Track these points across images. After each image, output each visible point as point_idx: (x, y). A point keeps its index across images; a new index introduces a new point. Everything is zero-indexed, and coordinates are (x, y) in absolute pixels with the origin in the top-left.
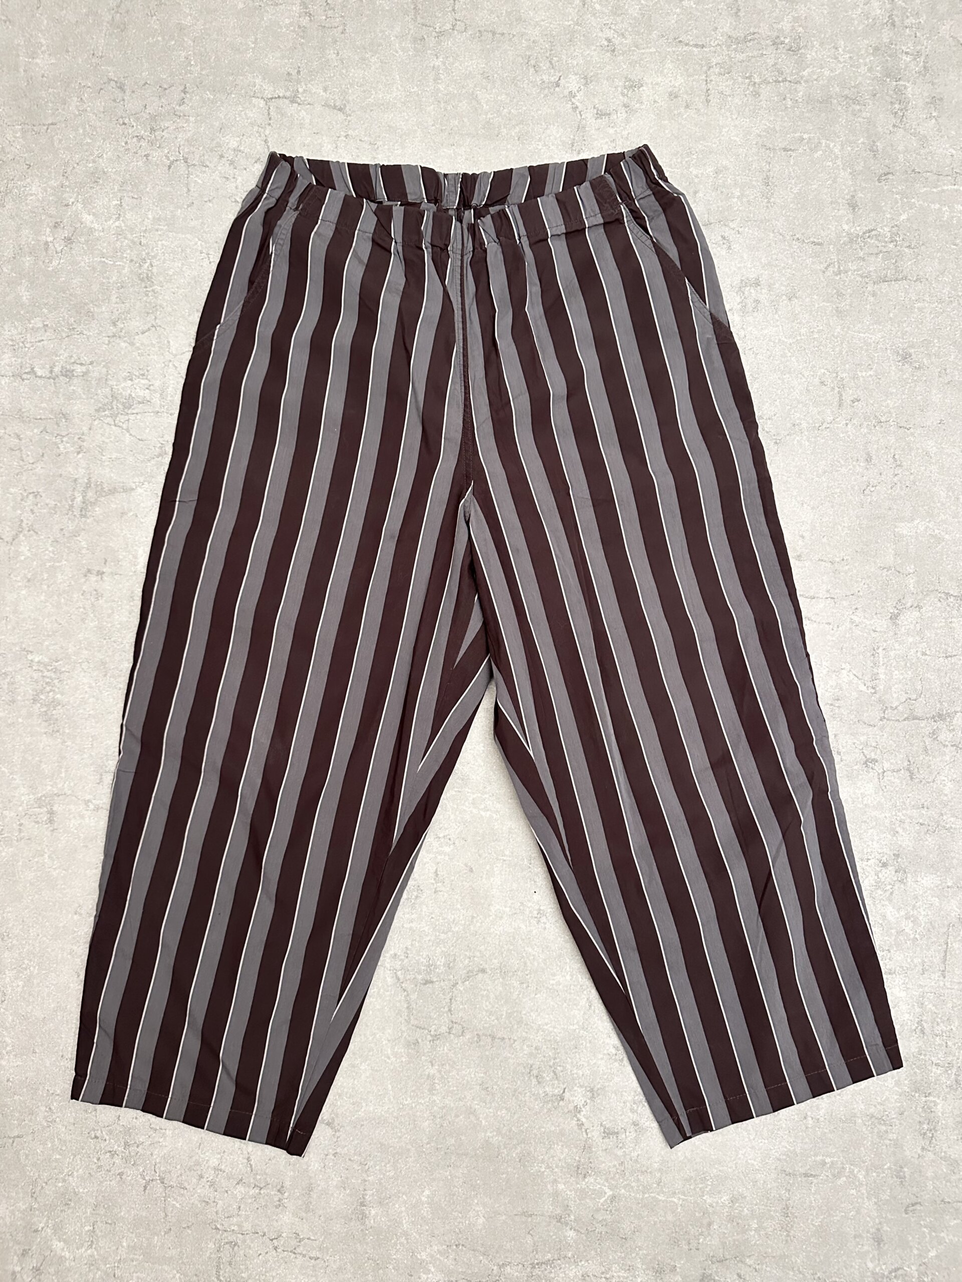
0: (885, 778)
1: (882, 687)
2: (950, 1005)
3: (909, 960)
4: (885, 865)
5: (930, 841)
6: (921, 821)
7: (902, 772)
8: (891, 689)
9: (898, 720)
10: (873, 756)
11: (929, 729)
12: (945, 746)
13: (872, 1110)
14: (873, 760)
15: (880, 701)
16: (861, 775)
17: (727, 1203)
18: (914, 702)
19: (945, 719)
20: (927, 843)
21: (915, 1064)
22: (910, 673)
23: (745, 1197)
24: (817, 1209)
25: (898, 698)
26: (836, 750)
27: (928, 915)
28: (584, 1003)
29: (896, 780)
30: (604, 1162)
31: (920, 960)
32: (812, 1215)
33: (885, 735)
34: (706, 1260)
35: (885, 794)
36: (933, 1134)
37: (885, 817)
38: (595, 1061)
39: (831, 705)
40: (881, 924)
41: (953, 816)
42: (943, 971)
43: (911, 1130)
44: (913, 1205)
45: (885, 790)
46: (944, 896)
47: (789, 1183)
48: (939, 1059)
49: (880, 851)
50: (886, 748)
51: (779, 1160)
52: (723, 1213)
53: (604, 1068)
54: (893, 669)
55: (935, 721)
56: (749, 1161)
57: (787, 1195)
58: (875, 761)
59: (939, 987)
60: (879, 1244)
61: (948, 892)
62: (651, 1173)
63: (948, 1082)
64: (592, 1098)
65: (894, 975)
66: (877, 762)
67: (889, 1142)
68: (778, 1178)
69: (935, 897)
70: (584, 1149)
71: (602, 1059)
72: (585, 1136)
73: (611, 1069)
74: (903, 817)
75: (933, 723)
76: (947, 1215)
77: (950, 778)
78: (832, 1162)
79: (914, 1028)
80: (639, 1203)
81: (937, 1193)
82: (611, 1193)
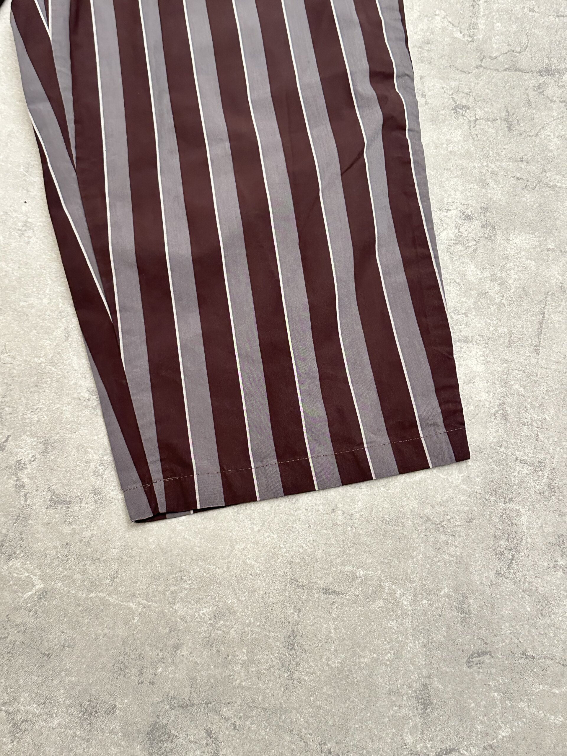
0: (478, 126)
1: (481, 37)
2: (544, 387)
3: (492, 329)
4: (469, 218)
5: (528, 198)
6: (518, 175)
7: (499, 121)
8: (491, 40)
9: (498, 70)
10: (464, 102)
11: (533, 83)
12: (552, 101)
13: (428, 510)
14: (463, 107)
15: (477, 49)
16: (448, 120)
17: (207, 618)
18: (517, 54)
19: (554, 74)
20: (524, 199)
21: (492, 458)
22: (514, 27)
23: (235, 613)
24: (337, 642)
25: (498, 49)
26: (421, 92)
27: (520, 279)
28: (60, 332)
29: (490, 130)
30: (42, 541)
31: (506, 330)
32: (329, 650)
33: (481, 84)
34: (162, 702)
35: (476, 143)
36: (513, 555)
37: (474, 167)
38: (58, 406)
39: (420, 47)
40: (458, 283)
41: (559, 173)
42: (536, 346)
43: (481, 545)
44: (479, 656)
45: (476, 139)
46: (543, 260)
47: (300, 599)
48: (525, 454)
49: (463, 202)
50: (481, 96)
51: (291, 563)
52: (200, 633)
53: (69, 416)
54: (495, 21)
55: (541, 75)
56: (248, 562)
57: (296, 617)
58: (467, 108)
59: (530, 364)
60: (425, 708)
61: (548, 255)
62: (105, 562)
63: (538, 487)
64: (45, 452)
65: (471, 345)
66: (468, 108)
67: (448, 557)
68: (285, 590)
69: (531, 259)
70: (17, 520)
71: (69, 404)
72: (22, 502)
73: (78, 416)
74: (496, 169)
75: (539, 77)
76: (529, 676)
77: (557, 134)
78: (366, 577)
79: (493, 411)
80: (79, 605)
81: (517, 641)
82: (42, 586)
